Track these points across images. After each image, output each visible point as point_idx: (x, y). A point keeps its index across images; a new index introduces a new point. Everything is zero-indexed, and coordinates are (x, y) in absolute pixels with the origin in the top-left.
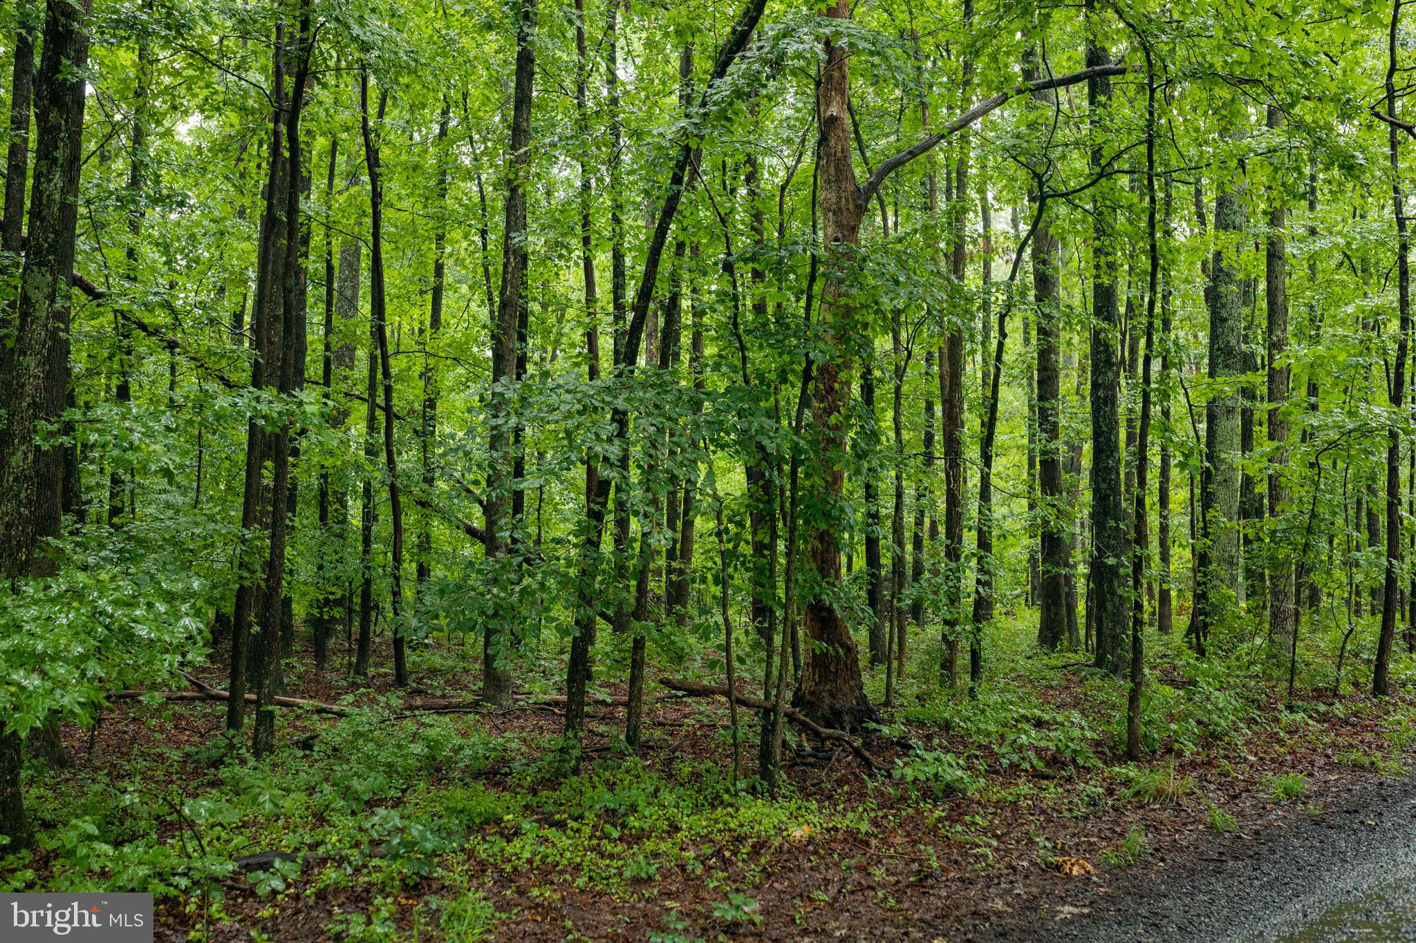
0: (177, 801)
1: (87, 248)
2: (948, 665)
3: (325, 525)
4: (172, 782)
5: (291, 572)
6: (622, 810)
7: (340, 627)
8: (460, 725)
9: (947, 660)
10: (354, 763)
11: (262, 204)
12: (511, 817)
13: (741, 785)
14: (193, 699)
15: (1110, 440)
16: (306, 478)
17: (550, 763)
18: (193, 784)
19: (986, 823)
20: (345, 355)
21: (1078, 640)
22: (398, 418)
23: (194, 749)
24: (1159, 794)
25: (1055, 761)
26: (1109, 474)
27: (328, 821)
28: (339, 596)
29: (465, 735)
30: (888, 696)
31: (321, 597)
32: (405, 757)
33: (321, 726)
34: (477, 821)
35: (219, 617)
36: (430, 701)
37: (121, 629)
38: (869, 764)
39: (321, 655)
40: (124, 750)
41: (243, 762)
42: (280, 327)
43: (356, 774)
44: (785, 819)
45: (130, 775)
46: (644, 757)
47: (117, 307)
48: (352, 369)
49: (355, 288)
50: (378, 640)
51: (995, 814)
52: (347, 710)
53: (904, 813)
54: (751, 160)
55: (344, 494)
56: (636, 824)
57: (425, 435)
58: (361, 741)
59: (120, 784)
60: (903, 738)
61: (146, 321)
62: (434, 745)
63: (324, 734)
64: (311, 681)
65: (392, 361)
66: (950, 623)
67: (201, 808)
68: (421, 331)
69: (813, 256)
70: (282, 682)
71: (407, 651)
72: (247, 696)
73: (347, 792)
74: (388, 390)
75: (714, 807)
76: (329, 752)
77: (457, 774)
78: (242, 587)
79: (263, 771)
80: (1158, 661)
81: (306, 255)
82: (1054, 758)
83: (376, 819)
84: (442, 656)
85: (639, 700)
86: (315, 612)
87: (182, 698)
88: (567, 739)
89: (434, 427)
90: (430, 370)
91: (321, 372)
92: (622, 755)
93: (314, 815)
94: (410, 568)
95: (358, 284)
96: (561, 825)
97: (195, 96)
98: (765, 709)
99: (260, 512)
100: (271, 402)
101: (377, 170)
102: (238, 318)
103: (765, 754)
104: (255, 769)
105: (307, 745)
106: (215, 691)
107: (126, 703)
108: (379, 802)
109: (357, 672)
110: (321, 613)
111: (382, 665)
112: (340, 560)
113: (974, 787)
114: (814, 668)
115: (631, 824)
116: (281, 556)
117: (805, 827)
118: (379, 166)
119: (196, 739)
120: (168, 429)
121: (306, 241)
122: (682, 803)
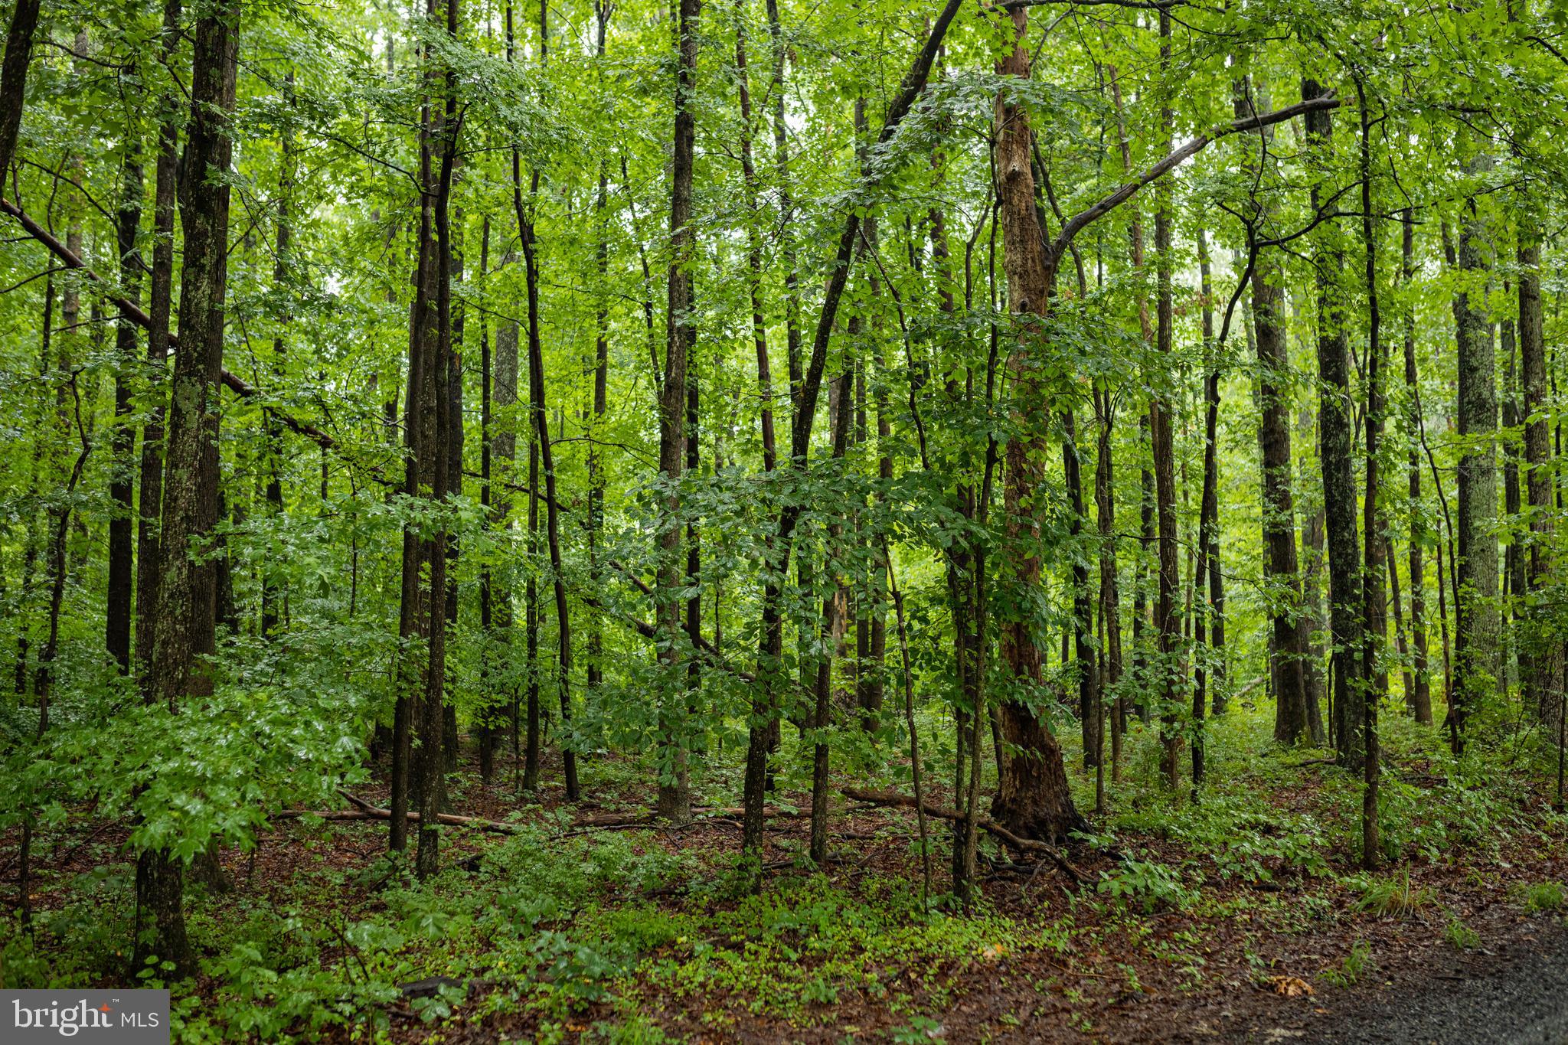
0: (339, 926)
1: (235, 341)
2: (1168, 766)
3: (487, 628)
4: (334, 906)
5: (453, 680)
6: (803, 930)
7: (506, 738)
8: (633, 842)
9: (1167, 761)
10: (521, 885)
11: (412, 290)
12: (684, 939)
13: (932, 902)
14: (354, 818)
15: (1345, 510)
16: (466, 578)
17: (728, 881)
18: (355, 909)
19: (1197, 940)
20: (505, 445)
21: (1322, 734)
22: (563, 509)
23: (356, 872)
24: (1394, 906)
25: (1283, 871)
26: (1345, 548)
27: (494, 946)
28: (505, 704)
29: (639, 853)
30: (1099, 801)
31: (485, 706)
32: (574, 876)
33: (488, 846)
34: (650, 944)
35: (380, 729)
36: (603, 816)
37: (279, 750)
38: (1073, 877)
39: (487, 768)
40: (285, 873)
41: (406, 884)
42: (433, 419)
43: (523, 896)
44: (975, 938)
45: (291, 900)
46: (830, 873)
47: (266, 404)
48: (512, 458)
49: (513, 370)
50: (547, 750)
51: (1208, 930)
52: (515, 828)
53: (1108, 930)
54: (935, 216)
55: (508, 595)
56: (817, 945)
57: (592, 526)
58: (529, 861)
59: (281, 909)
60: (1115, 848)
61: (296, 417)
62: (606, 863)
63: (490, 853)
64: (477, 796)
65: (553, 449)
66: (1169, 720)
67: (363, 933)
68: (586, 415)
69: (994, 328)
70: (446, 799)
71: (579, 763)
72: (409, 814)
73: (514, 916)
74: (550, 481)
75: (902, 926)
76: (497, 873)
77: (628, 895)
78: (401, 699)
79: (427, 894)
80: (1412, 756)
81: (460, 340)
82: (1283, 869)
83: (541, 943)
84: (616, 768)
85: (824, 811)
86: (480, 721)
87: (343, 818)
88: (745, 855)
89: (601, 517)
90: (596, 457)
91: (479, 462)
92: (806, 872)
93: (480, 940)
94: (579, 673)
95: (516, 366)
96: (738, 947)
97: (339, 183)
98: (956, 819)
99: (418, 618)
100: (424, 508)
101: (531, 246)
102: (391, 409)
103: (959, 868)
104: (419, 892)
105: (472, 866)
106: (376, 810)
107: (284, 823)
108: (548, 926)
109: (525, 787)
110: (486, 723)
111: (552, 778)
112: (505, 665)
113: (1188, 901)
114: (1014, 773)
115: (811, 946)
116: (441, 665)
117: (998, 946)
118: (534, 242)
119: (358, 861)
120: (321, 539)
121: (459, 325)
122: (867, 923)
